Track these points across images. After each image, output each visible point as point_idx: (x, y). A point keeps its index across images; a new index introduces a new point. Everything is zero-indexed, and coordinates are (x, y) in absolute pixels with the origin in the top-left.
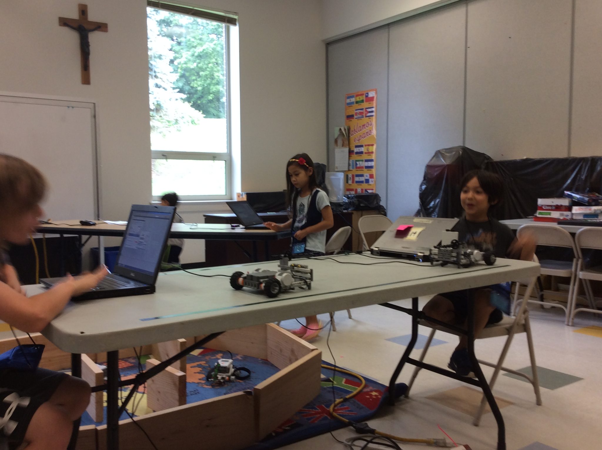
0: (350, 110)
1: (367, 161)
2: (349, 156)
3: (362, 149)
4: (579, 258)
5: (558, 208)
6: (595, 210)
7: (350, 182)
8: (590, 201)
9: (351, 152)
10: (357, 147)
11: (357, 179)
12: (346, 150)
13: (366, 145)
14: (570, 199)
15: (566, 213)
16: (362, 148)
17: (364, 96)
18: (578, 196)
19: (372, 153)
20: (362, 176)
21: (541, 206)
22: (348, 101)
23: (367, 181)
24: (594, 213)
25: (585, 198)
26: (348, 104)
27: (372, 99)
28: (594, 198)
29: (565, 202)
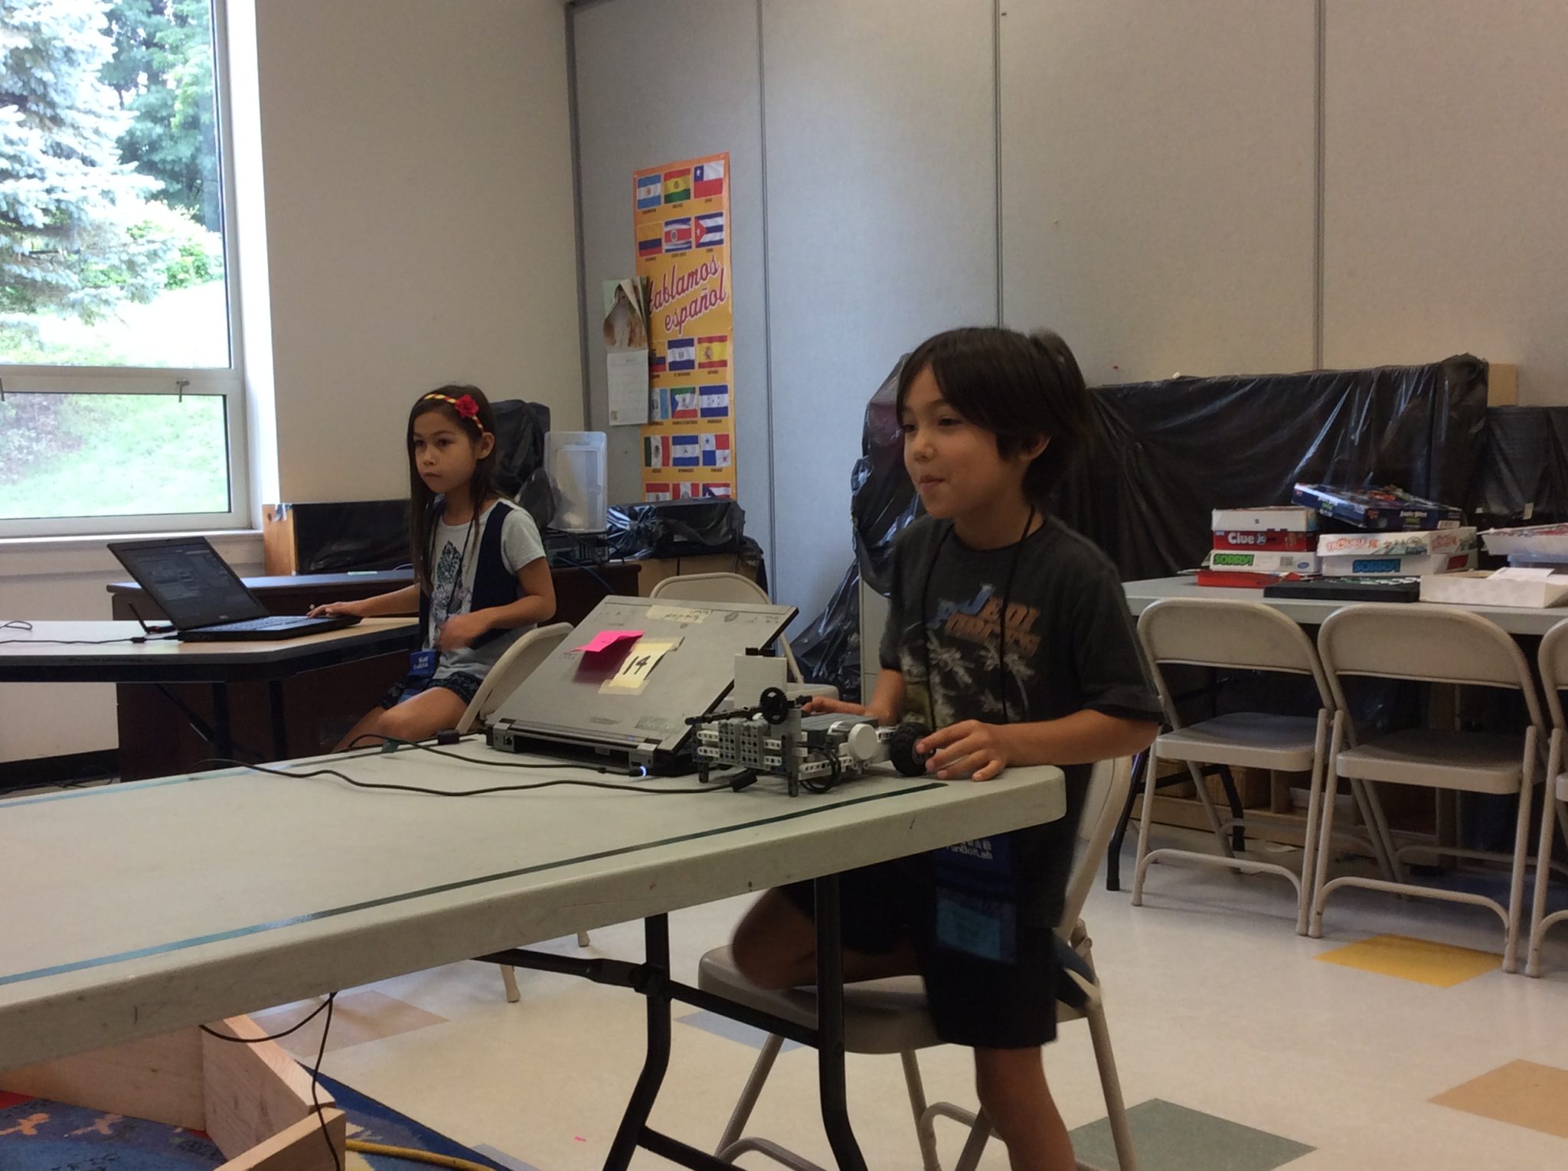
0: (651, 224)
1: (706, 391)
2: (651, 377)
3: (691, 353)
4: (1335, 708)
5: (1274, 540)
6: (1388, 545)
7: (657, 461)
8: (1373, 515)
9: (655, 364)
10: (673, 344)
11: (677, 451)
12: (643, 354)
13: (701, 341)
14: (1312, 510)
15: (1299, 556)
16: (691, 350)
17: (691, 177)
18: (1334, 500)
19: (723, 363)
20: (693, 440)
21: (1223, 534)
22: (642, 193)
23: (709, 458)
24: (1386, 554)
25: (1356, 505)
26: (642, 203)
27: (716, 186)
28: (1384, 505)
29: (1296, 520)
